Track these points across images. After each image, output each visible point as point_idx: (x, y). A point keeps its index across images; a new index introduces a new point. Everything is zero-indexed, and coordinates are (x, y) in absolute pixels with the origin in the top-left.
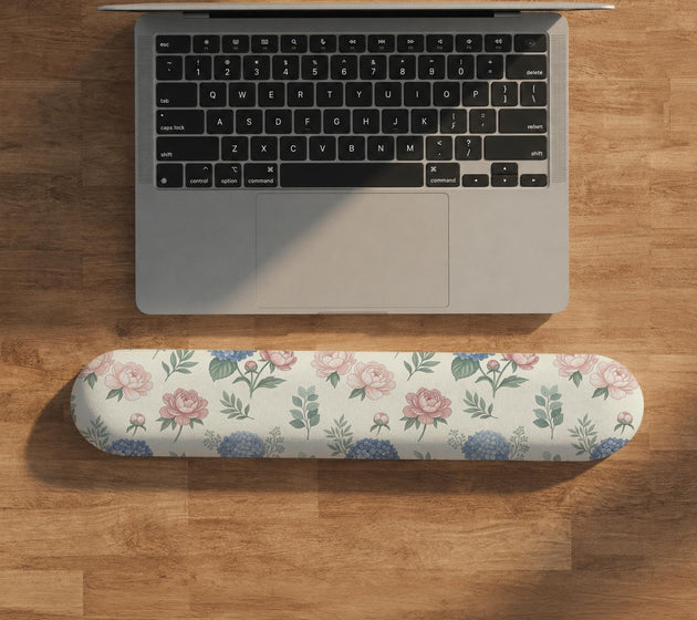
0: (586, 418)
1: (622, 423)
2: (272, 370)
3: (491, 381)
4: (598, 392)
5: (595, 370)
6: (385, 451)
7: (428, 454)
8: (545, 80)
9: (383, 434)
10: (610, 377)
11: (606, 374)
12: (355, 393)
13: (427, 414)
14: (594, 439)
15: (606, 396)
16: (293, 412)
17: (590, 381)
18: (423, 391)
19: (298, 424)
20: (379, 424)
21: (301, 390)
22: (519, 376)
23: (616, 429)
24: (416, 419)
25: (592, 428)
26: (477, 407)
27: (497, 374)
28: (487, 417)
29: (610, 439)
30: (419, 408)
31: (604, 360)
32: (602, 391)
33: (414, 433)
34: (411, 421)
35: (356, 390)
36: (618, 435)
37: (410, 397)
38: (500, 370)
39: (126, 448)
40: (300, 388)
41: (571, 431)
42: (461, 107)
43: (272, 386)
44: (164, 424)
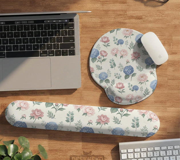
0: (145, 126)
1: (155, 129)
2: (62, 106)
3: (121, 114)
4: (149, 120)
5: (148, 114)
6: (91, 130)
7: (102, 132)
8: (74, 29)
9: (90, 126)
10: (152, 116)
11: (151, 115)
12: (84, 114)
13: (103, 121)
14: (147, 132)
15: (151, 121)
16: (67, 118)
17: (147, 116)
18: (102, 115)
19: (68, 121)
20: (89, 123)
21: (69, 112)
22: (128, 114)
23: (153, 130)
24: (100, 122)
25: (147, 129)
26: (116, 121)
27: (122, 113)
28: (119, 124)
29: (151, 132)
30: (101, 120)
31: (151, 112)
32: (150, 120)
33: (99, 126)
34: (98, 123)
35: (84, 113)
36: (153, 132)
37: (99, 117)
38: (123, 112)
39: (20, 123)
40: (69, 111)
41: (141, 129)
42: (54, 36)
43: (62, 110)
44: (31, 118)
